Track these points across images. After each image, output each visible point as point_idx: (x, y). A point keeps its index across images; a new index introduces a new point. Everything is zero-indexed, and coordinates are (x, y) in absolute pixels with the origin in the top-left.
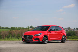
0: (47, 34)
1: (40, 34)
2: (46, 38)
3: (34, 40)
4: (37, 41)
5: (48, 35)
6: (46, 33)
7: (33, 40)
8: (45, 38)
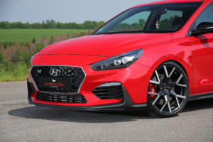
0: (182, 54)
1: (130, 59)
2: (174, 77)
3: (92, 100)
4: (112, 103)
5: (186, 59)
6: (174, 50)
7: (84, 101)
8: (165, 80)
